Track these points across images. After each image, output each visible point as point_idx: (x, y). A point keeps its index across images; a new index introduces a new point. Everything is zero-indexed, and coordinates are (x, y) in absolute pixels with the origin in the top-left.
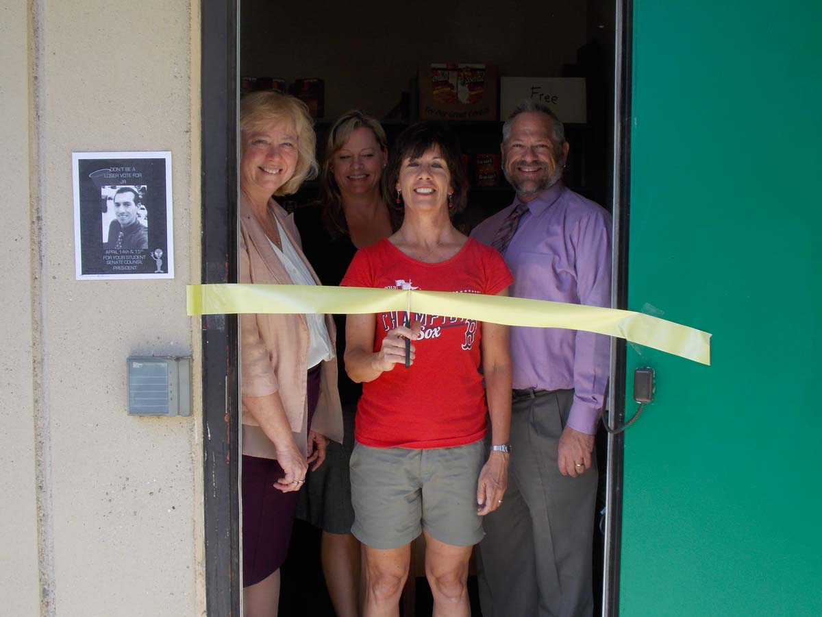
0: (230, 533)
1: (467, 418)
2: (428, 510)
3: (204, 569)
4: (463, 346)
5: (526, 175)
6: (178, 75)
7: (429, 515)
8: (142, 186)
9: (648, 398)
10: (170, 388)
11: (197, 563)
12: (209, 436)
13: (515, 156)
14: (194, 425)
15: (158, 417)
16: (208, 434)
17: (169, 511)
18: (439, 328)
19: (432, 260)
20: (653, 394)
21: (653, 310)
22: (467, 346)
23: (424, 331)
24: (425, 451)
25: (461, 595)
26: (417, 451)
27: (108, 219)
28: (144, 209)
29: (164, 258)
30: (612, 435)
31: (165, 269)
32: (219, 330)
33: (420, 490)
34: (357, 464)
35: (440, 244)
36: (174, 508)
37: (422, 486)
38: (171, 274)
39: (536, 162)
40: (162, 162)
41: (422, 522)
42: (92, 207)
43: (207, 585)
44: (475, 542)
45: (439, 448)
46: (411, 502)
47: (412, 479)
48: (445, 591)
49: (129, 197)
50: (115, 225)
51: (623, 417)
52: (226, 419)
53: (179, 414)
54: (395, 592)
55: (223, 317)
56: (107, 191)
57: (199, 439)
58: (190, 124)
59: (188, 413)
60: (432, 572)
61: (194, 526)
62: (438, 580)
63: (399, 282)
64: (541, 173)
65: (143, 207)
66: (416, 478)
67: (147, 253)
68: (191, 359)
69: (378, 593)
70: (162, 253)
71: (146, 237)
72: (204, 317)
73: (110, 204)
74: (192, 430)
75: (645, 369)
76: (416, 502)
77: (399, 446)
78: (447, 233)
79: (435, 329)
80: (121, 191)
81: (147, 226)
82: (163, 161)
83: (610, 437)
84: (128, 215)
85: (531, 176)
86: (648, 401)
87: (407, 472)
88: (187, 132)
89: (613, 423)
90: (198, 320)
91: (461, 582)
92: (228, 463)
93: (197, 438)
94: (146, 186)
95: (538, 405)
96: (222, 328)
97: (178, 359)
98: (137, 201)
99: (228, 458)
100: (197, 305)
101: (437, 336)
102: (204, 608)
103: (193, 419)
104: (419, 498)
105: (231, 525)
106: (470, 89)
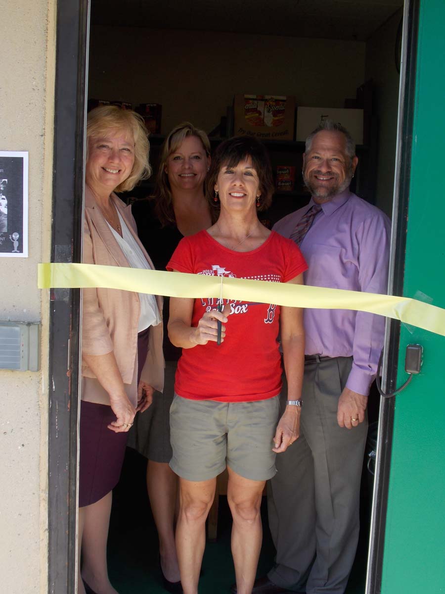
0: (70, 466)
1: (267, 378)
2: (232, 450)
3: (47, 495)
4: (265, 320)
5: (320, 182)
6: (35, 88)
7: (233, 455)
8: (3, 180)
9: (417, 370)
10: (22, 348)
11: (41, 491)
12: (54, 387)
13: (313, 166)
14: (42, 378)
15: (12, 371)
16: (53, 386)
17: (19, 447)
18: (247, 305)
19: (242, 249)
20: (421, 367)
21: (426, 296)
22: (268, 320)
23: (234, 308)
24: (231, 404)
25: (255, 519)
26: (225, 403)
28: (4, 199)
29: (20, 240)
30: (384, 398)
31: (20, 249)
32: (64, 302)
33: (226, 434)
34: (176, 412)
35: (249, 236)
36: (23, 445)
37: (228, 431)
38: (25, 253)
39: (329, 173)
41: (227, 459)
43: (49, 508)
44: (268, 478)
45: (243, 402)
46: (218, 444)
47: (220, 425)
48: (243, 515)
51: (394, 384)
52: (68, 374)
53: (28, 370)
54: (203, 514)
55: (68, 292)
57: (45, 390)
58: (44, 129)
59: (36, 369)
60: (233, 498)
61: (40, 460)
62: (237, 506)
63: (215, 267)
64: (333, 181)
65: (4, 197)
66: (223, 425)
67: (6, 235)
68: (40, 324)
69: (189, 514)
70: (18, 236)
71: (6, 222)
72: (52, 290)
74: (39, 382)
75: (415, 346)
76: (222, 444)
77: (211, 400)
78: (255, 228)
79: (243, 306)
81: (6, 213)
82: (21, 159)
83: (382, 399)
85: (324, 183)
86: (417, 372)
87: (217, 420)
88: (42, 136)
89: (385, 387)
90: (47, 292)
91: (255, 508)
92: (69, 410)
93: (43, 389)
94: (6, 180)
95: (322, 368)
96: (67, 299)
97: (29, 324)
99: (69, 406)
100: (47, 279)
101: (245, 311)
102: (46, 527)
103: (41, 374)
104: (225, 441)
105: (70, 461)
106: (275, 115)
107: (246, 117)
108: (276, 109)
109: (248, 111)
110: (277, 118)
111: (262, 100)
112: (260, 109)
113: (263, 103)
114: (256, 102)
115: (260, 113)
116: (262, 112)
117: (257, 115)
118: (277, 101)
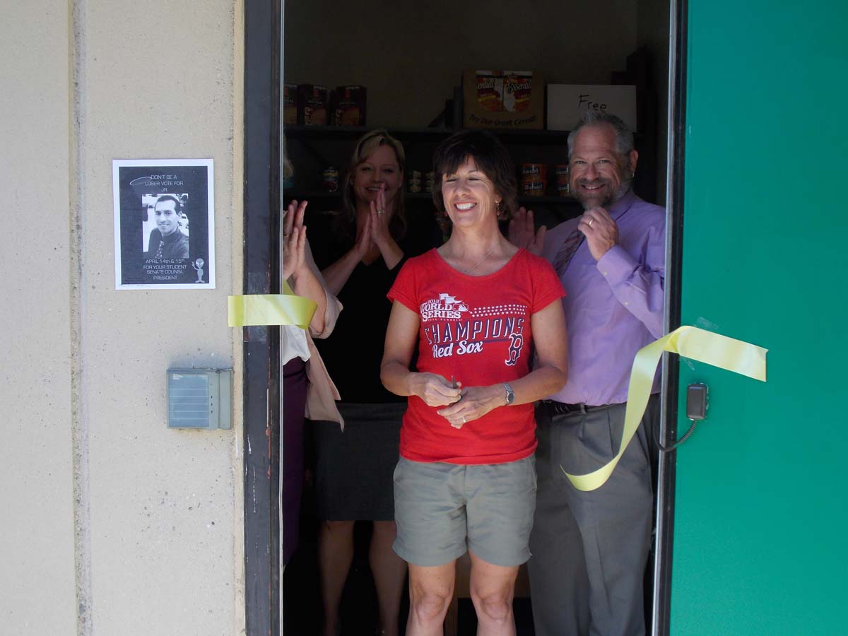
0: (271, 548)
2: (472, 528)
3: (244, 587)
4: (506, 361)
6: (220, 81)
7: (474, 534)
8: (183, 194)
9: (701, 415)
10: (211, 401)
11: (236, 580)
12: (250, 450)
14: (235, 439)
15: (198, 430)
16: (248, 448)
17: (209, 526)
18: (481, 343)
20: (706, 411)
21: (708, 324)
22: (511, 361)
23: (466, 346)
24: (469, 467)
25: (506, 617)
26: (461, 466)
27: (148, 227)
28: (185, 218)
29: (206, 268)
30: (663, 453)
32: (260, 342)
33: (465, 507)
34: (400, 479)
36: (213, 523)
37: (466, 502)
38: (212, 284)
40: (203, 170)
41: (467, 540)
42: (133, 215)
43: (246, 603)
45: (485, 465)
46: (453, 518)
47: (455, 495)
48: (490, 612)
49: (170, 205)
50: (156, 234)
51: (675, 434)
52: (267, 432)
53: (219, 427)
54: (439, 612)
55: (265, 329)
56: (147, 199)
57: (239, 454)
58: (233, 130)
59: (228, 426)
60: (477, 592)
61: (234, 541)
62: (483, 601)
63: (443, 296)
65: (185, 215)
66: (460, 495)
67: (188, 262)
68: (232, 371)
69: (421, 613)
70: (203, 263)
71: (187, 246)
72: (245, 329)
73: (151, 212)
74: (232, 444)
75: (698, 385)
76: (460, 519)
77: (443, 461)
79: (478, 344)
80: (162, 199)
81: (188, 235)
82: (205, 169)
83: (661, 454)
84: (169, 223)
86: (702, 418)
87: (451, 488)
88: (230, 139)
89: (664, 440)
90: (239, 331)
91: (507, 604)
92: (269, 478)
93: (237, 452)
94: (187, 194)
95: (590, 421)
96: (263, 339)
97: (219, 371)
98: (178, 209)
99: (269, 473)
100: (239, 315)
101: (479, 350)
102: (244, 626)
103: (234, 433)
104: (463, 516)
105: (271, 542)
106: (517, 97)
107: (480, 100)
108: (518, 88)
109: (482, 91)
110: (521, 100)
111: (500, 77)
112: (498, 88)
113: (501, 81)
114: (491, 79)
115: (498, 95)
116: (501, 92)
117: (494, 97)
118: (520, 78)
